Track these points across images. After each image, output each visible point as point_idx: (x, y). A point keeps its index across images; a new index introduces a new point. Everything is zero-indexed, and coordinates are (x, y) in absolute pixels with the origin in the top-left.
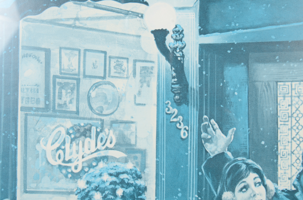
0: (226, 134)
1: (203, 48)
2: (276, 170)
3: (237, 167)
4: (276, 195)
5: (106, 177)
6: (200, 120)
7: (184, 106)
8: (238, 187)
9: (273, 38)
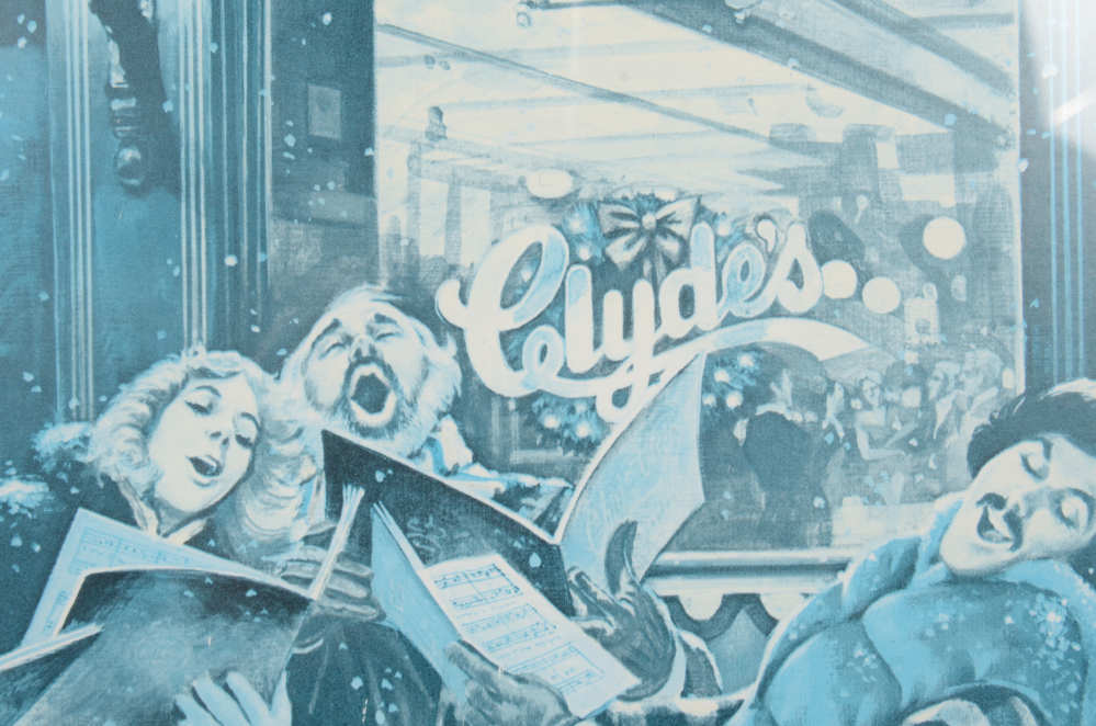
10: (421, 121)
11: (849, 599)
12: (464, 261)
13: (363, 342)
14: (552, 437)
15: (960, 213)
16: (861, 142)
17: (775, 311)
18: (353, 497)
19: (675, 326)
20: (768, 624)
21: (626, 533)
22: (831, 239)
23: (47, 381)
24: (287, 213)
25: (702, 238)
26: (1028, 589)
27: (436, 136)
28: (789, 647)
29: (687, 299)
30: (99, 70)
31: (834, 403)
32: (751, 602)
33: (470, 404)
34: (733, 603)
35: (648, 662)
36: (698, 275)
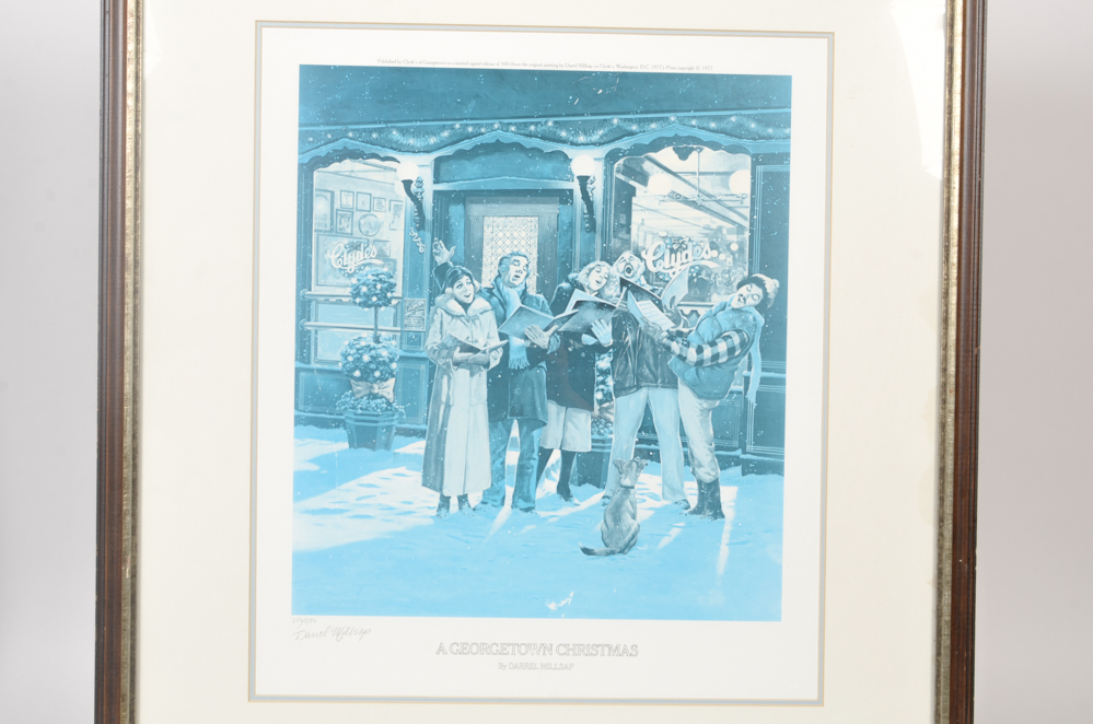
0: (449, 250)
1: (436, 193)
2: (481, 274)
3: (456, 272)
4: (480, 291)
5: (370, 277)
6: (433, 241)
7: (422, 231)
8: (456, 285)
9: (483, 188)
10: (640, 221)
11: (714, 312)
12: (647, 247)
13: (628, 261)
14: (661, 280)
15: (737, 242)
16: (720, 229)
17: (703, 259)
18: (625, 289)
19: (684, 261)
20: (699, 316)
21: (674, 298)
22: (713, 246)
23: (571, 265)
24: (615, 237)
25: (690, 245)
26: (747, 312)
27: (642, 224)
28: (702, 320)
29: (687, 256)
30: (582, 210)
31: (713, 276)
32: (696, 311)
33: (646, 273)
34: (693, 312)
35: (676, 321)
36: (689, 252)
